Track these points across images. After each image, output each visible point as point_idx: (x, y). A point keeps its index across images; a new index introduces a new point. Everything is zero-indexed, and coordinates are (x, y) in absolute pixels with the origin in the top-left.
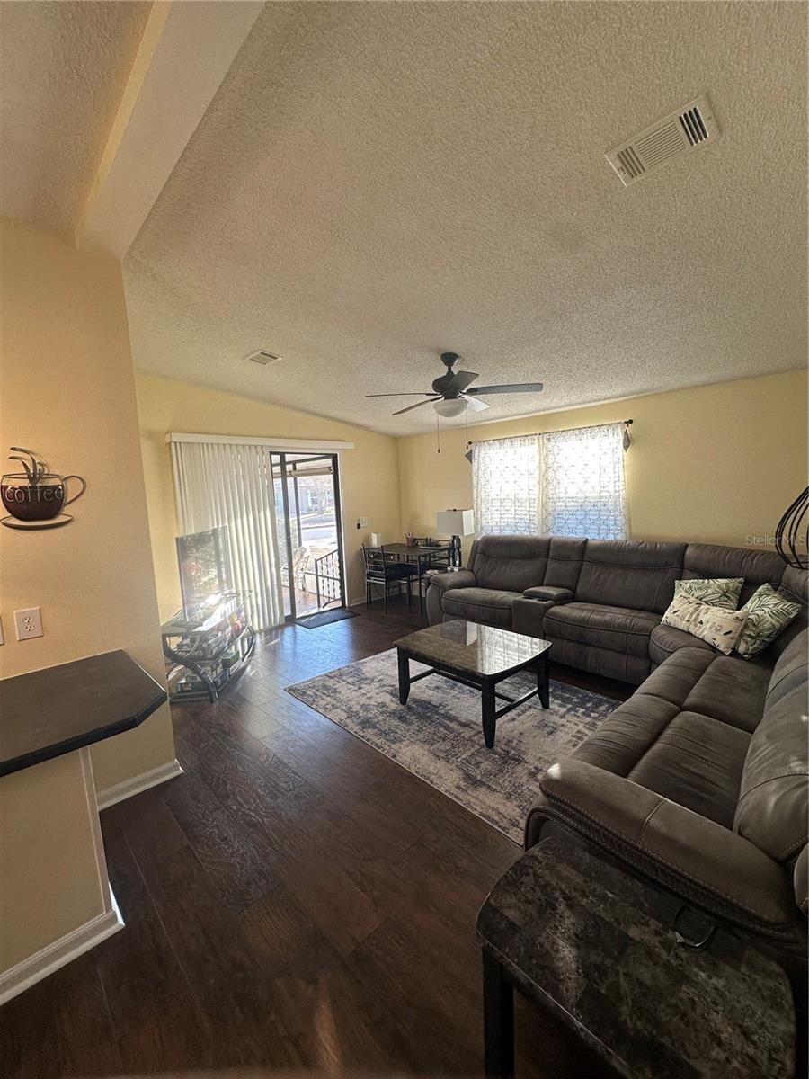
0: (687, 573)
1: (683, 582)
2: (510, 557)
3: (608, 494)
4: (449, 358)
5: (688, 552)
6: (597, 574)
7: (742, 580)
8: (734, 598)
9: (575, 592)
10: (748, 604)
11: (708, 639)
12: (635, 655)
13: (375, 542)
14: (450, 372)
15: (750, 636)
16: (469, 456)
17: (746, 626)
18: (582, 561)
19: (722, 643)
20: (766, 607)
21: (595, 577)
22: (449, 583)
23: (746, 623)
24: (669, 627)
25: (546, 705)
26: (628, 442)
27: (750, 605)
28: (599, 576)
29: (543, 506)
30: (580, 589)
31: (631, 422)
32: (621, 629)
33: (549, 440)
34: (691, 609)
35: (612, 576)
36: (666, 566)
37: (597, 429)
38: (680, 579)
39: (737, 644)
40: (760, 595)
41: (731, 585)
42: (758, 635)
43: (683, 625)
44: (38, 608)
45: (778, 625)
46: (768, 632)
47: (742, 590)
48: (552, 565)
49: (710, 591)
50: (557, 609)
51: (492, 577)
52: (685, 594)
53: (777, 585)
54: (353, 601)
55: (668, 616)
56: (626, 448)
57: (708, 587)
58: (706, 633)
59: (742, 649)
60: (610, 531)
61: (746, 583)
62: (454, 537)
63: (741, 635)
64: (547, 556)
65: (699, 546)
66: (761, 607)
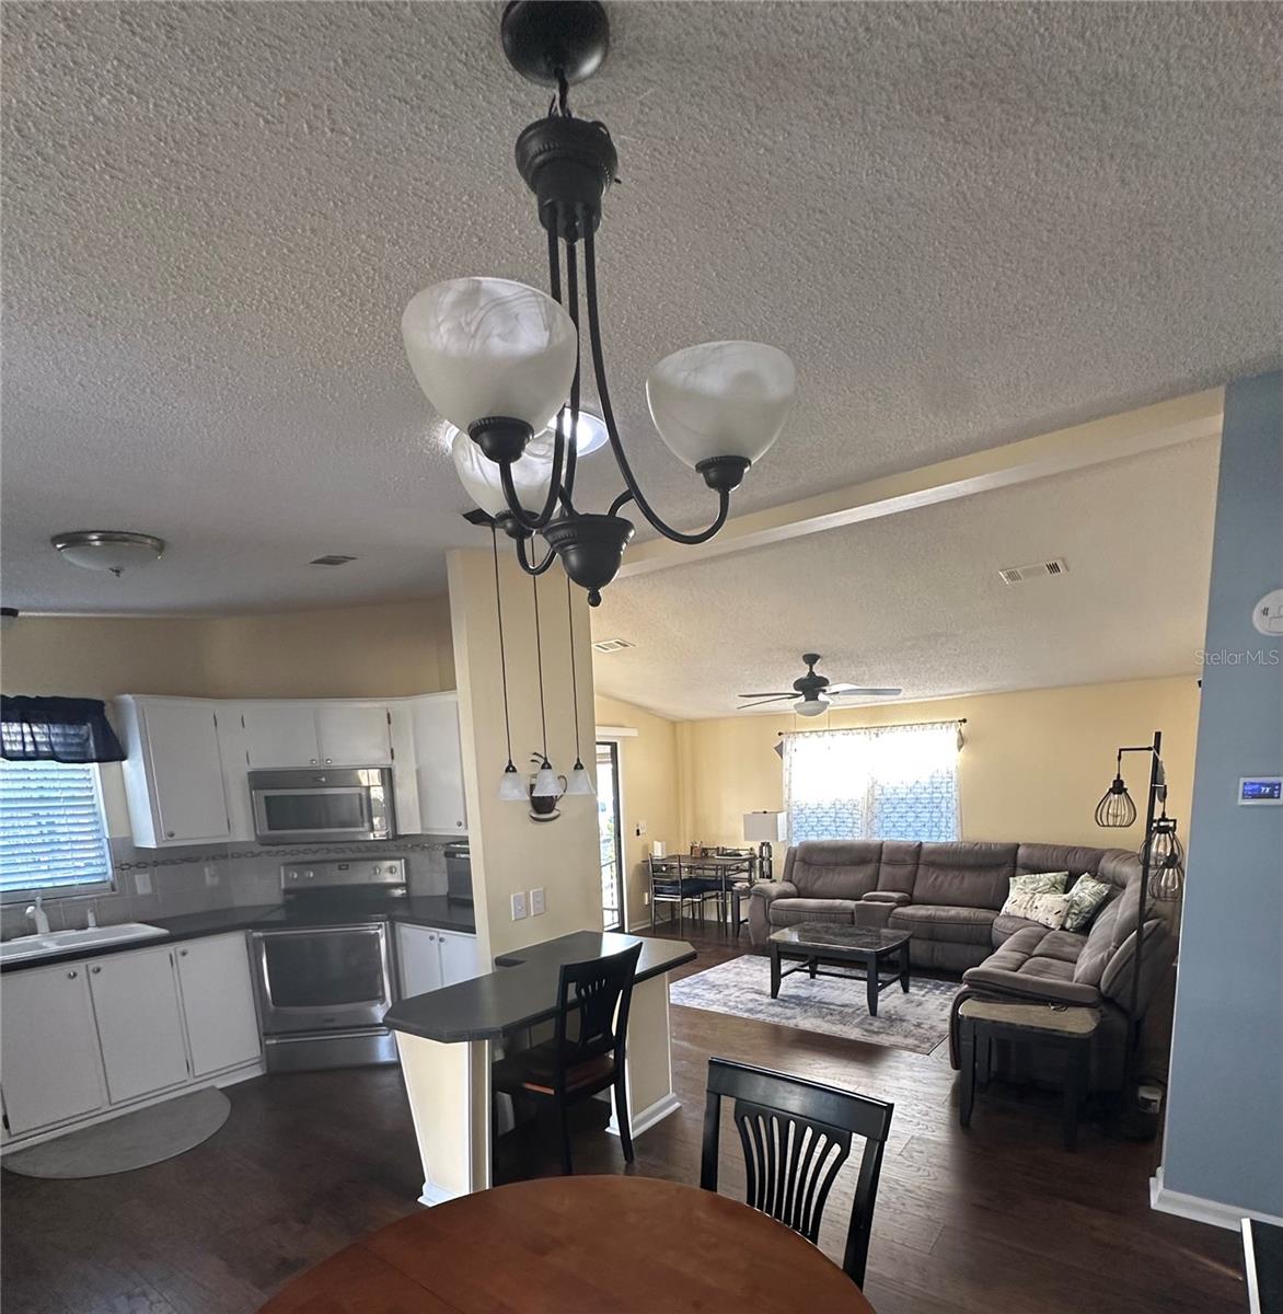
0: (1019, 870)
1: (1017, 878)
2: (836, 864)
3: (940, 795)
4: (811, 659)
5: (1021, 851)
6: (934, 876)
7: (1067, 873)
8: (1061, 888)
9: (911, 895)
10: (1073, 890)
11: (1042, 921)
12: (978, 944)
13: (658, 852)
14: (811, 673)
15: (1074, 914)
16: (780, 749)
17: (1072, 906)
18: (917, 864)
19: (1053, 922)
20: (1086, 890)
21: (932, 879)
22: (774, 893)
23: (1072, 904)
24: (1008, 916)
25: (906, 990)
26: (962, 741)
27: (1073, 891)
28: (937, 877)
29: (869, 808)
30: (916, 893)
31: (965, 721)
32: (967, 922)
33: (877, 735)
34: (1027, 898)
35: (949, 877)
36: (999, 866)
37: (930, 726)
38: (1014, 876)
39: (1065, 922)
40: (1082, 881)
41: (1058, 878)
42: (1080, 912)
43: (1020, 913)
44: (541, 889)
45: (1094, 903)
46: (1087, 909)
47: (1067, 882)
48: (885, 870)
49: (1041, 884)
50: (900, 910)
51: (818, 886)
52: (1021, 887)
53: (1095, 874)
54: (632, 925)
55: (1008, 907)
56: (960, 748)
57: (1040, 880)
58: (1040, 916)
59: (1068, 925)
60: (944, 833)
61: (1070, 875)
62: (763, 844)
63: (1068, 914)
64: (879, 860)
65: (1029, 846)
66: (1082, 890)
